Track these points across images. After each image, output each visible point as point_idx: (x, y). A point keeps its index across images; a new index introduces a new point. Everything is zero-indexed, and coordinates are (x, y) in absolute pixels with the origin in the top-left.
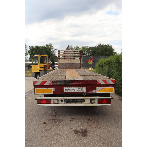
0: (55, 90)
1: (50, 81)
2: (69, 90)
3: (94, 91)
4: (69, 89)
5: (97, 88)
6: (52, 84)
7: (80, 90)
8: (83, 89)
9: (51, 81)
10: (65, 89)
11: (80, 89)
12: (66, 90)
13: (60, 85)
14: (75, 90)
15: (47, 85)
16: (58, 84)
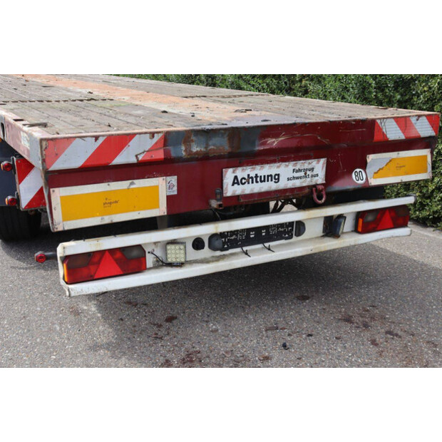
0: (174, 191)
1: (153, 134)
2: (249, 179)
3: (358, 178)
4: (252, 175)
5: (371, 158)
6: (160, 155)
7: (302, 174)
8: (312, 169)
9: (157, 137)
10: (229, 175)
11: (299, 170)
12: (236, 181)
13: (204, 158)
14: (277, 178)
15: (134, 160)
16: (195, 149)
